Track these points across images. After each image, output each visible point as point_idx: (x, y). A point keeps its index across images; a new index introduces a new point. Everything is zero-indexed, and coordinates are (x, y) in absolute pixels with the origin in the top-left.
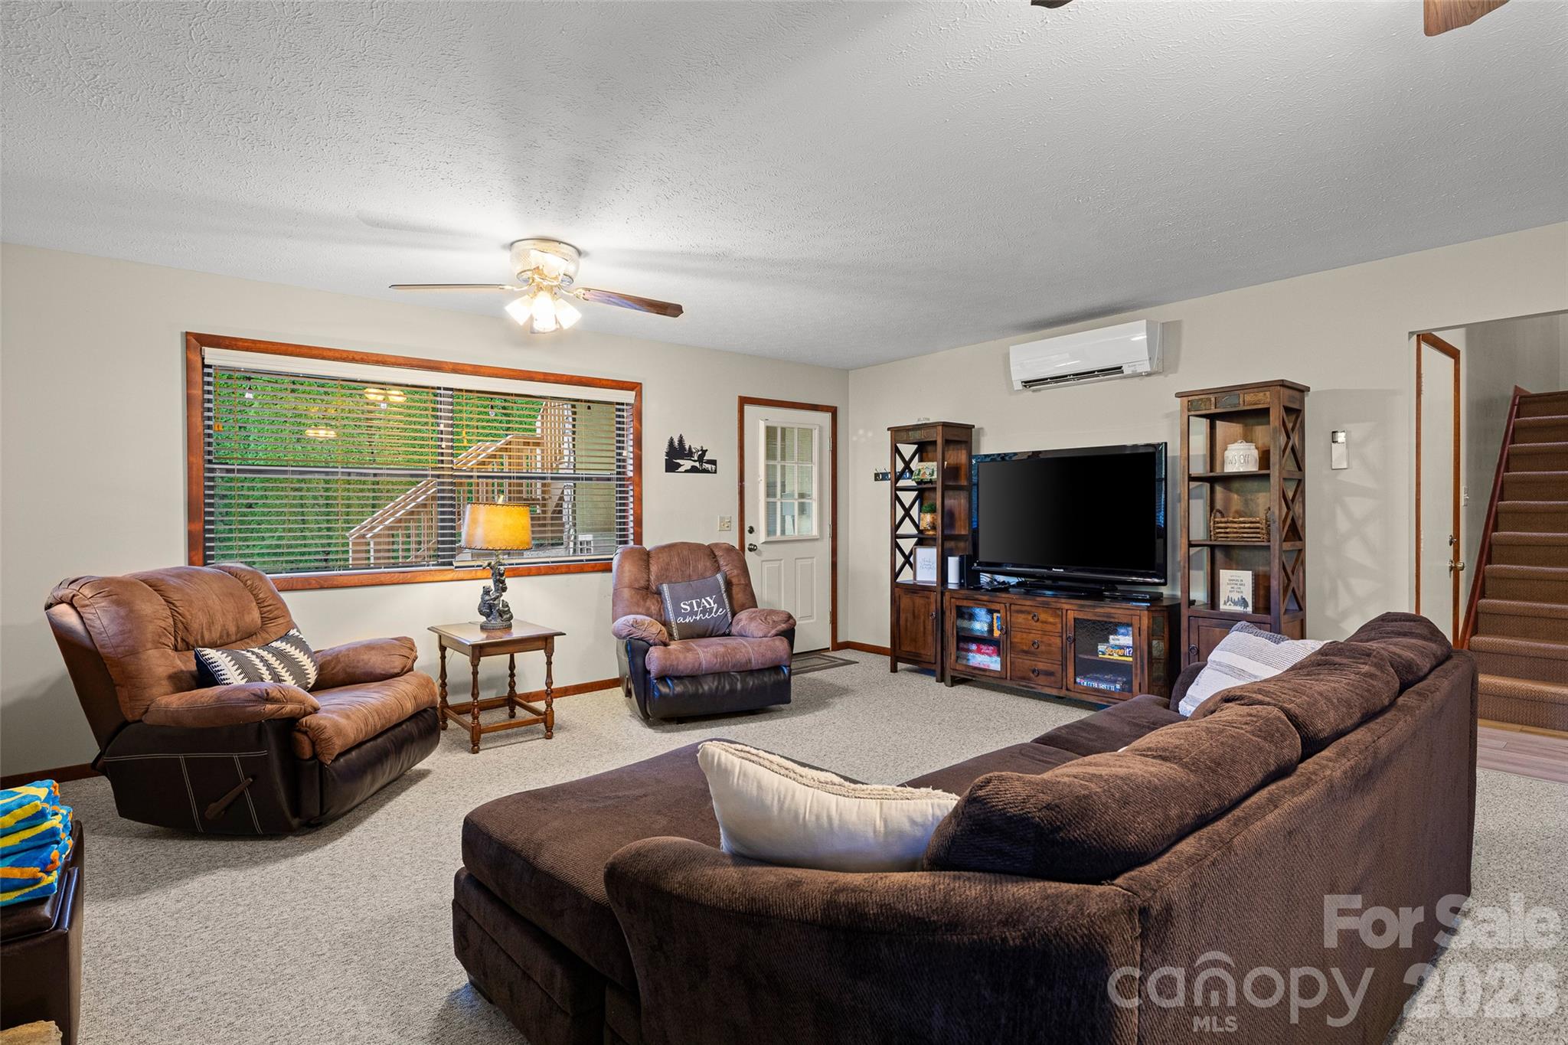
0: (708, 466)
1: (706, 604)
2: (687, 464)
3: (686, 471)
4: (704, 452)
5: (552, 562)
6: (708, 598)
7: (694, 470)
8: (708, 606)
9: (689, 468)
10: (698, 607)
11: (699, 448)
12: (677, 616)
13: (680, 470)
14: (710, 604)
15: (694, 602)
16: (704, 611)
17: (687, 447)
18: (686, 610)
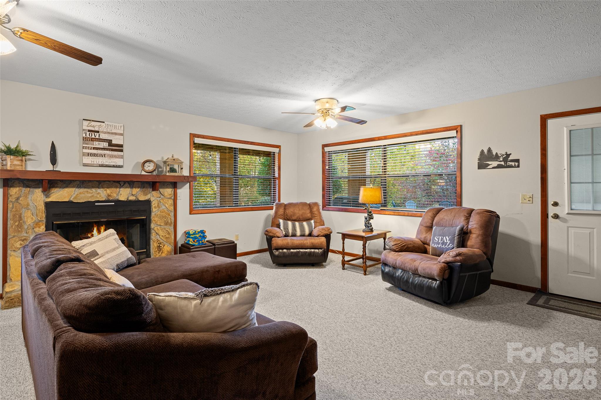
0: (513, 164)
1: (445, 240)
2: (495, 164)
3: (494, 168)
4: (508, 155)
5: (415, 211)
6: (447, 237)
7: (499, 166)
8: (445, 241)
9: (496, 165)
10: (441, 240)
11: (504, 153)
12: (433, 243)
13: (488, 167)
14: (447, 241)
15: (440, 237)
16: (443, 243)
17: (494, 154)
18: (436, 240)
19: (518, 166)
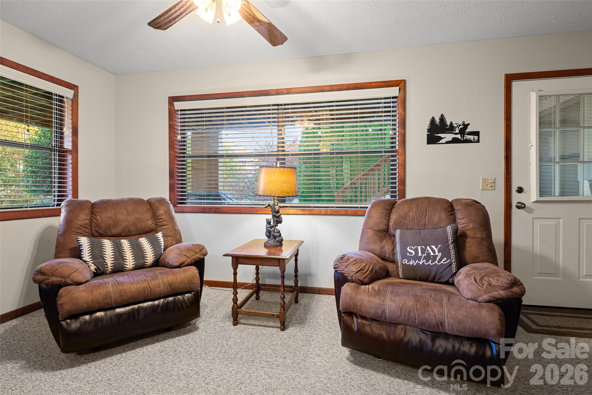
0: (471, 137)
1: (430, 251)
2: (449, 137)
3: (447, 143)
4: (466, 126)
5: (336, 207)
6: (433, 247)
7: (455, 141)
8: (432, 254)
9: (450, 139)
10: (422, 253)
11: (461, 123)
12: (403, 257)
13: (441, 142)
14: (435, 253)
15: (419, 248)
16: (428, 257)
17: (448, 123)
18: (411, 253)
19: (478, 141)
